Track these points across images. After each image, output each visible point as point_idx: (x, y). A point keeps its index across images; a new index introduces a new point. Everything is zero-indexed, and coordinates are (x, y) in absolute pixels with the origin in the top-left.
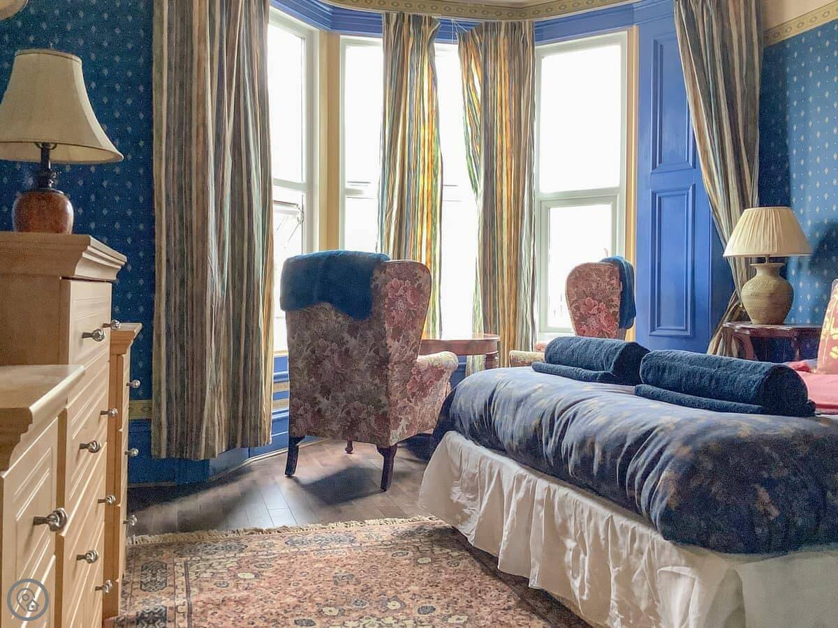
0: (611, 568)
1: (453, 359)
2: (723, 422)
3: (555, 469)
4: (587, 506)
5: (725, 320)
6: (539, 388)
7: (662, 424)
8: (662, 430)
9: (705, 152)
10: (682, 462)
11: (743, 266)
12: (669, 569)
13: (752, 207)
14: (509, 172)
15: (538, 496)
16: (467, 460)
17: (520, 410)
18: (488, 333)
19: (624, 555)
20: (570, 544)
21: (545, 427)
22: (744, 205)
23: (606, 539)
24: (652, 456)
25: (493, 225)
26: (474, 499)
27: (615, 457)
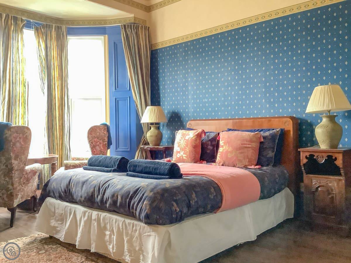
0: (125, 238)
1: (40, 167)
2: (161, 183)
3: (101, 206)
4: (114, 218)
5: (141, 145)
6: (92, 177)
7: (142, 186)
8: (142, 188)
9: (133, 85)
10: (151, 197)
11: (146, 126)
12: (146, 234)
13: (149, 106)
14: (58, 86)
15: (93, 218)
16: (58, 208)
17: (84, 186)
18: (50, 154)
19: (130, 232)
20: (108, 233)
21: (97, 192)
22: (146, 105)
23: (123, 228)
24: (140, 197)
25: (51, 108)
26: (62, 224)
27: (126, 199)
